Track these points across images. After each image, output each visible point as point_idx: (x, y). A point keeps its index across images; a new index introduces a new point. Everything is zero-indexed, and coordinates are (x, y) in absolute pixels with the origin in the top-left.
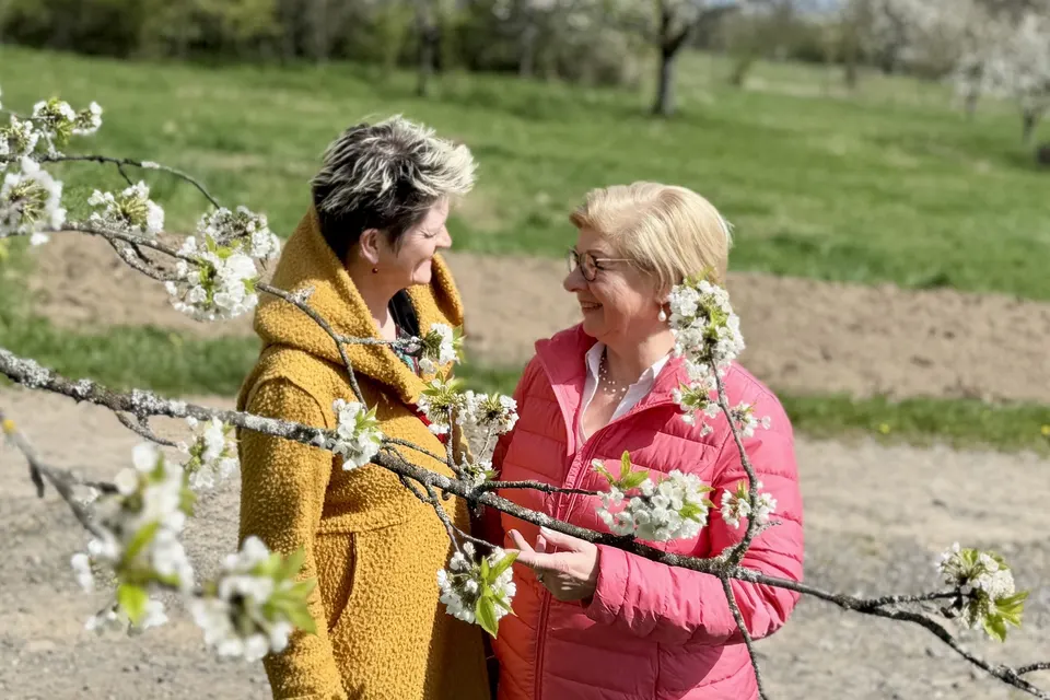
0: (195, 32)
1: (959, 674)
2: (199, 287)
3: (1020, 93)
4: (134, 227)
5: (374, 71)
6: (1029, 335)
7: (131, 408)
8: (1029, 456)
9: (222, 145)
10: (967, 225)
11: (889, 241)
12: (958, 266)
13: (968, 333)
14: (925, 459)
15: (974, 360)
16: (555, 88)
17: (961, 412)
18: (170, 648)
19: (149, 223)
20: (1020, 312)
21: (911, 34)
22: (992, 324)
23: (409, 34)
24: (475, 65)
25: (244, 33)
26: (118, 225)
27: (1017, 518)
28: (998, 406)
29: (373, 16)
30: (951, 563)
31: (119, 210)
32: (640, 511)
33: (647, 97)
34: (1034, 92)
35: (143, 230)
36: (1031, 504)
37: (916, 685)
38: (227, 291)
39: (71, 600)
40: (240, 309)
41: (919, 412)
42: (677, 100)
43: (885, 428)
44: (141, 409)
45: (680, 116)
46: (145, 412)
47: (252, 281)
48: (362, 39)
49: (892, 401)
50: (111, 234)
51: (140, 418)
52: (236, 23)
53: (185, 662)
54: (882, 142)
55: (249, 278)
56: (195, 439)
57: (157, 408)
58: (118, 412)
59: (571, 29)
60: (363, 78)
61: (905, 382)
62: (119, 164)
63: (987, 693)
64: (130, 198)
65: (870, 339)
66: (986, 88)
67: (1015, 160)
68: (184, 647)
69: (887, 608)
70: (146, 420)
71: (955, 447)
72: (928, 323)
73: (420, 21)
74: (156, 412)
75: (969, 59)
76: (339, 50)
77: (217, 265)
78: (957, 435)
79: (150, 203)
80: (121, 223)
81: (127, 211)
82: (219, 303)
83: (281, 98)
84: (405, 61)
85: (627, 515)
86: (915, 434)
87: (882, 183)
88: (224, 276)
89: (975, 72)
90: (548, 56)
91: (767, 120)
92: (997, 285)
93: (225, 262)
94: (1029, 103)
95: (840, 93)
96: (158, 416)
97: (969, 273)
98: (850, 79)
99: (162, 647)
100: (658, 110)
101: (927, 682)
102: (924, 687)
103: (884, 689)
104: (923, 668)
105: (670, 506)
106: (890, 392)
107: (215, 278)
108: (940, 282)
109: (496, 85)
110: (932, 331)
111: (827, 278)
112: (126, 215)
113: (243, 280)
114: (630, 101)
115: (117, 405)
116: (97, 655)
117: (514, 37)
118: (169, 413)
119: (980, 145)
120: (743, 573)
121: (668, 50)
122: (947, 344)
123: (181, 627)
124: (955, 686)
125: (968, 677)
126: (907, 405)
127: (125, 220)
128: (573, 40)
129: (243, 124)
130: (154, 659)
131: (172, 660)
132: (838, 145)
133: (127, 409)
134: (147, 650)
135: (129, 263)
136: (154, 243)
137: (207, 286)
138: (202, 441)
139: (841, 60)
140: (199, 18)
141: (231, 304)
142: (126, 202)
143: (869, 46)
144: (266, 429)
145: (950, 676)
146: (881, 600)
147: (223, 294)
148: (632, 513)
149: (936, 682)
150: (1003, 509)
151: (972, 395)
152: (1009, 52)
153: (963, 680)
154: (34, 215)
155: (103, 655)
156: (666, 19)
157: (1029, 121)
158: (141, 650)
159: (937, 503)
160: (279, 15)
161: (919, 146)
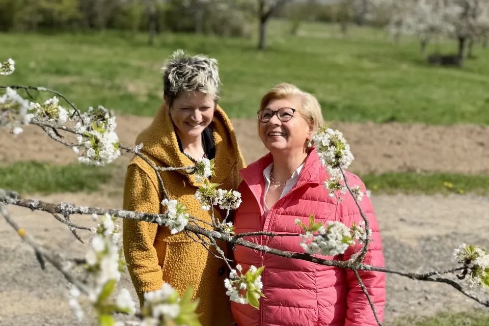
0: (40, 18)
1: (420, 297)
2: (91, 149)
3: (419, 32)
4: (51, 120)
5: (127, 33)
6: (433, 141)
7: (60, 211)
8: (439, 195)
9: (59, 72)
10: (400, 93)
11: (367, 102)
12: (399, 111)
13: (407, 142)
14: (394, 200)
15: (410, 154)
16: (212, 39)
17: (408, 178)
18: (58, 315)
19: (60, 117)
20: (428, 131)
21: (369, 8)
22: (416, 137)
23: (143, 16)
24: (175, 29)
25: (64, 18)
26: (44, 119)
27: (437, 224)
28: (424, 174)
29: (125, 8)
30: (460, 253)
31: (44, 112)
32: (322, 242)
33: (255, 41)
34: (426, 31)
35: (56, 121)
36: (443, 217)
37: (402, 304)
38: (105, 150)
39: (8, 296)
40: (112, 158)
41: (390, 179)
42: (268, 42)
43: (375, 187)
44: (66, 212)
45: (270, 49)
46: (68, 213)
47: (117, 144)
48: (120, 18)
49: (377, 174)
50: (42, 124)
51: (65, 217)
52: (60, 13)
53: (66, 321)
54: (360, 57)
55: (115, 142)
56: (99, 225)
57: (74, 210)
58: (55, 214)
59: (219, 11)
60: (123, 37)
61: (381, 165)
62: (26, 89)
63: (434, 305)
64: (49, 105)
65: (365, 147)
66: (404, 30)
67: (418, 62)
68: (65, 314)
69: (432, 277)
70: (68, 217)
71: (407, 194)
72: (389, 138)
73: (148, 9)
74: (73, 213)
75: (396, 18)
76: (110, 24)
77: (99, 137)
78: (407, 188)
79: (60, 107)
80: (46, 118)
81: (48, 112)
82: (102, 156)
83: (85, 48)
84: (143, 29)
85: (315, 244)
86: (388, 189)
87: (362, 75)
88: (104, 142)
89: (399, 24)
90: (208, 24)
91: (309, 49)
92: (416, 119)
93: (103, 135)
94: (423, 36)
95: (340, 36)
96: (74, 215)
97: (403, 114)
98: (344, 30)
99: (54, 315)
100: (260, 47)
101: (407, 303)
102: (406, 305)
103: (389, 307)
104: (404, 296)
105: (336, 239)
106: (376, 170)
107: (99, 144)
108: (392, 119)
109: (185, 38)
110: (391, 142)
111: (343, 120)
112: (48, 114)
113: (113, 144)
114: (247, 43)
115: (53, 210)
116: (23, 321)
117: (192, 16)
118: (80, 212)
119: (402, 57)
120: (364, 267)
121: (264, 19)
122: (398, 148)
123: (63, 304)
124: (419, 303)
125: (424, 299)
126: (384, 176)
127: (47, 117)
128: (220, 16)
129: (68, 61)
130: (51, 321)
131: (60, 321)
132: (341, 59)
133: (59, 212)
134: (47, 317)
135: (53, 138)
136: (64, 127)
137: (95, 147)
138: (102, 226)
139: (339, 20)
140: (42, 11)
141: (108, 156)
142: (47, 108)
143: (351, 13)
144: (129, 216)
145: (417, 299)
146: (430, 273)
147: (104, 151)
148: (318, 244)
149: (411, 302)
150: (431, 220)
151: (411, 170)
152: (413, 13)
153: (422, 300)
154: (14, 118)
155: (26, 321)
156: (262, 5)
157: (424, 44)
158: (44, 318)
159: (402, 220)
160: (81, 9)
161: (376, 58)
